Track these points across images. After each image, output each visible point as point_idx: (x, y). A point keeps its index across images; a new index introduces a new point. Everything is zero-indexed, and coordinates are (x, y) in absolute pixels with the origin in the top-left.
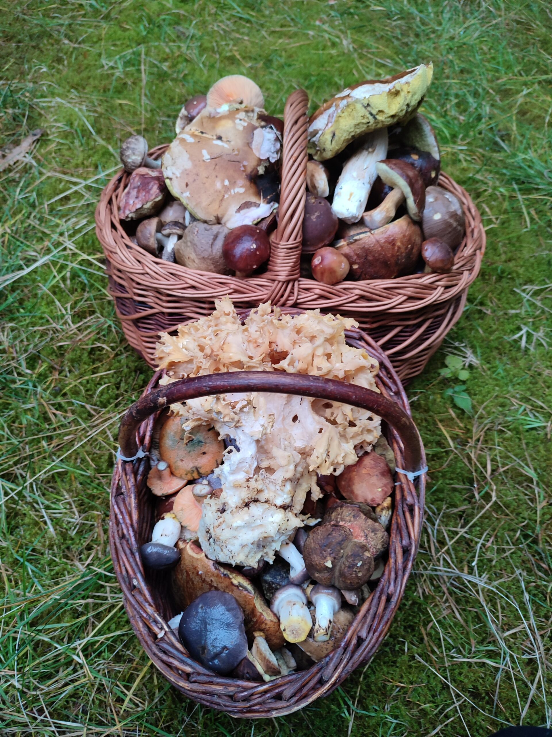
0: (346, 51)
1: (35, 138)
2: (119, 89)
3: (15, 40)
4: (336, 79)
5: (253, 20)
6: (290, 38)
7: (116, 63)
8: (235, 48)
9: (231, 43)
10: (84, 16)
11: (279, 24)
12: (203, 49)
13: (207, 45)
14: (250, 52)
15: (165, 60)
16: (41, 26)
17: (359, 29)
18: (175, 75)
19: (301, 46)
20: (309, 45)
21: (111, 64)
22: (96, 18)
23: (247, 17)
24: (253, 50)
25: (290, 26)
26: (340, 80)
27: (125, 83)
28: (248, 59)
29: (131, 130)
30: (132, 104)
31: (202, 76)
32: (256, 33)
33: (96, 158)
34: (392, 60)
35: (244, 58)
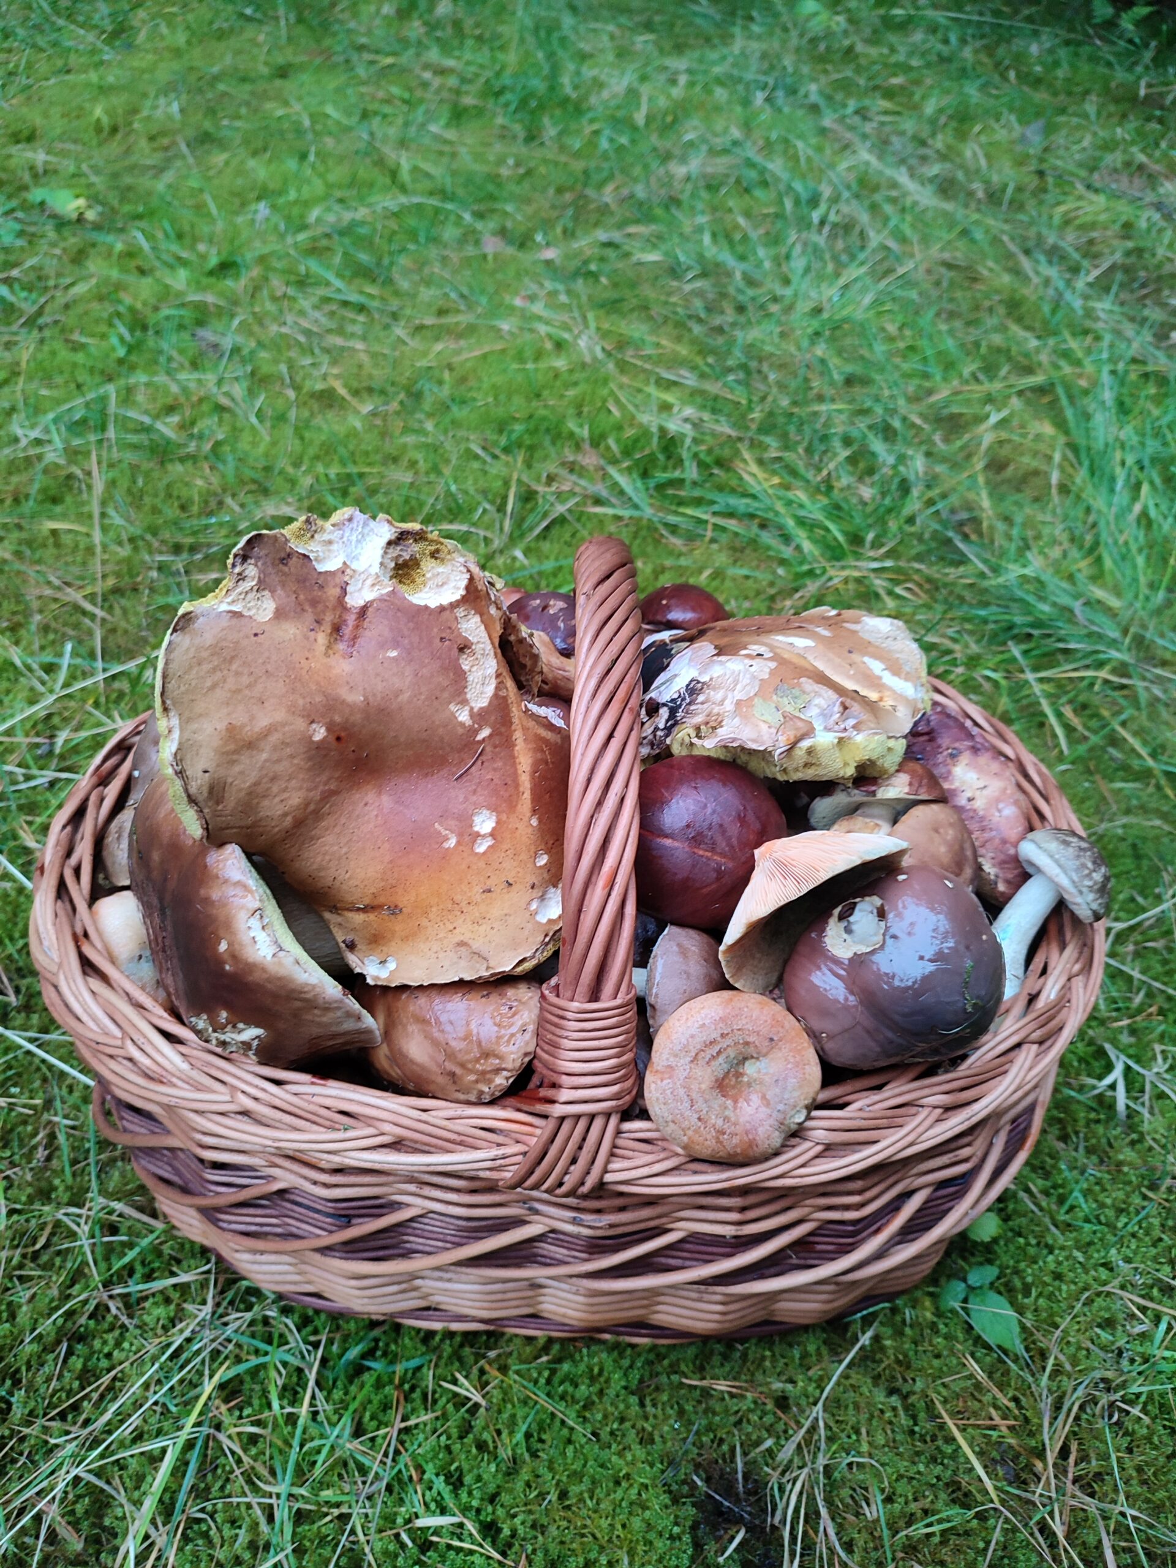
0: (588, 359)
2: (52, 492)
4: (572, 425)
5: (375, 304)
6: (460, 336)
7: (47, 431)
8: (335, 371)
9: (325, 359)
11: (434, 308)
12: (258, 381)
13: (265, 369)
14: (370, 377)
15: (170, 409)
17: (612, 307)
18: (192, 447)
19: (484, 356)
20: (503, 351)
21: (35, 434)
22: (6, 324)
23: (362, 299)
24: (375, 372)
25: (458, 311)
26: (581, 426)
27: (70, 477)
28: (365, 395)
29: (74, 596)
30: (83, 529)
31: (254, 444)
32: (382, 334)
34: (692, 369)
35: (355, 394)
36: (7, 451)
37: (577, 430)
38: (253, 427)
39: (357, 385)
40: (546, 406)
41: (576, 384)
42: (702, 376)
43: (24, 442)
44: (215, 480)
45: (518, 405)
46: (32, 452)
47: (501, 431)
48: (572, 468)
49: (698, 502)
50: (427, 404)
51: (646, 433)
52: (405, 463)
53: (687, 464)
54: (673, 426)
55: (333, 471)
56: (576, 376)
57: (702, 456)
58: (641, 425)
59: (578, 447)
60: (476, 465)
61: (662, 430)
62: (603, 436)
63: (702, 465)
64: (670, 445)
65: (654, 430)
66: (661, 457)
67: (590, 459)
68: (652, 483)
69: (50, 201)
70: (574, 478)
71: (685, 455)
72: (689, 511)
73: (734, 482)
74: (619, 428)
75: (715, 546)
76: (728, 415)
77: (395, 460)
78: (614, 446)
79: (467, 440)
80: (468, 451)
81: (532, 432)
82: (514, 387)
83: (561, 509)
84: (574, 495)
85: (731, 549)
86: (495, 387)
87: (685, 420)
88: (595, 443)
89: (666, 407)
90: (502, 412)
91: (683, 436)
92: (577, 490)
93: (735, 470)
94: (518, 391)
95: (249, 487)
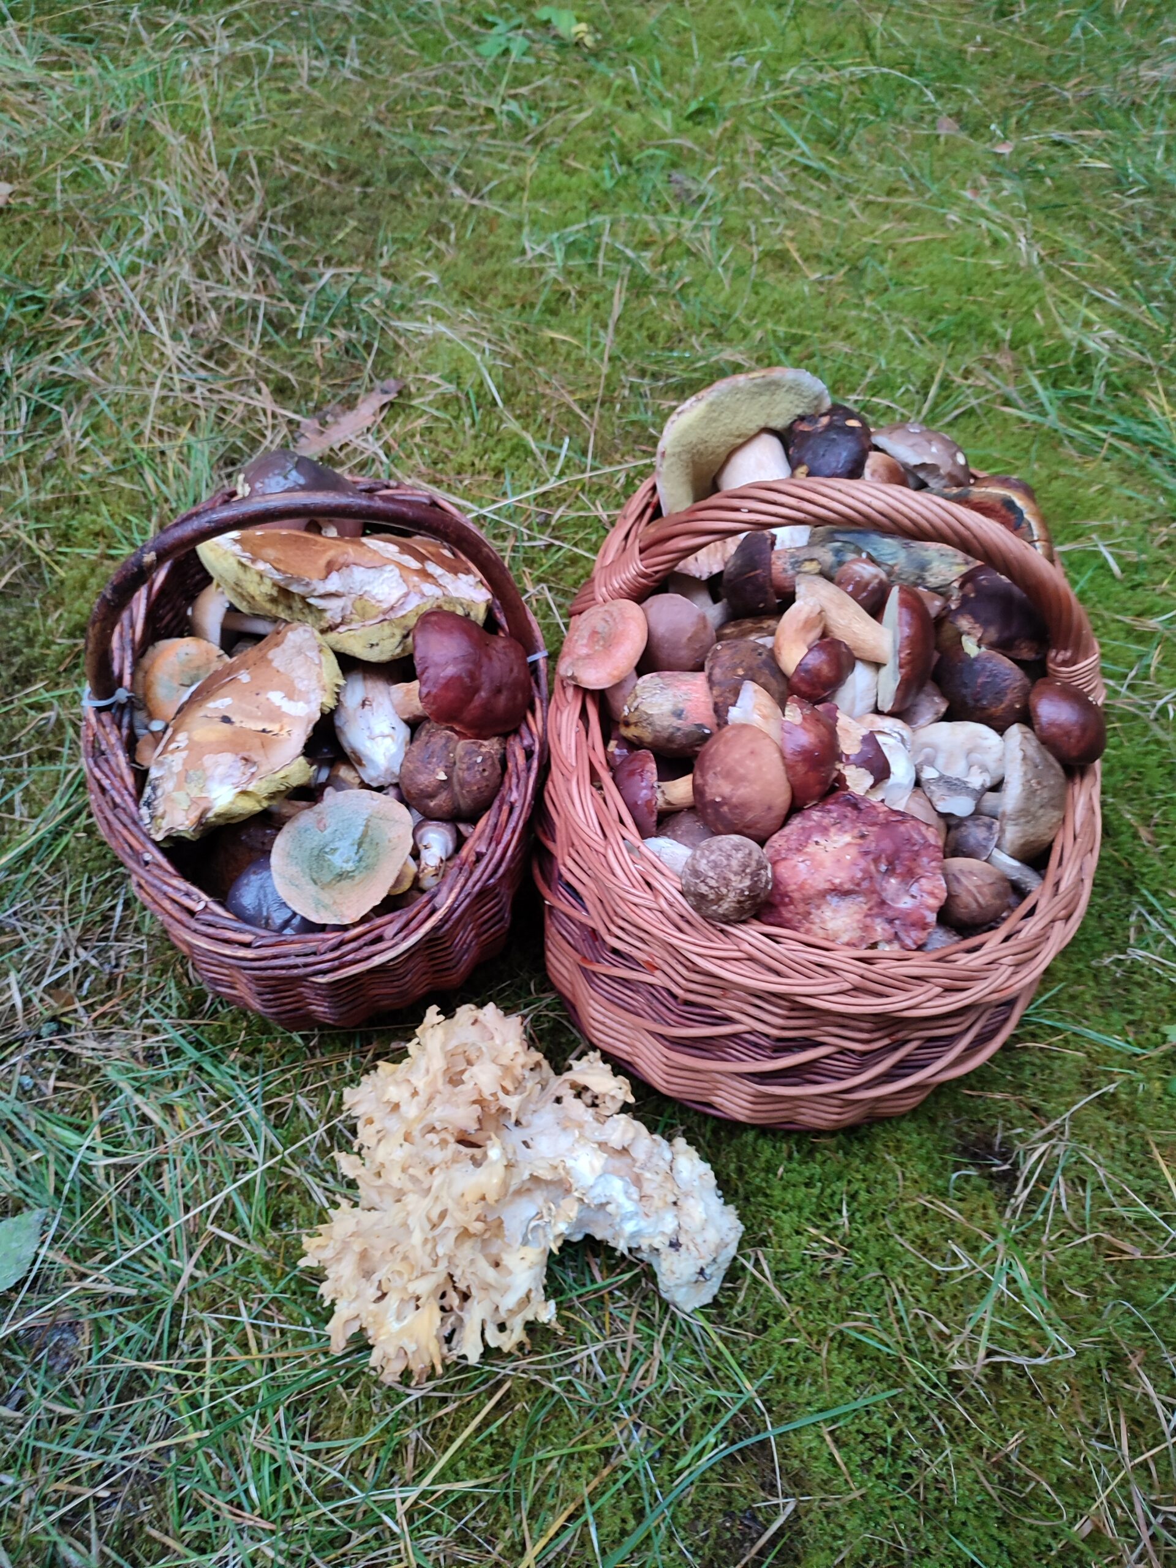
0: (1022, 264)
1: (386, 399)
2: (553, 305)
3: (360, 179)
4: (996, 325)
5: (834, 173)
6: (906, 219)
7: (551, 248)
8: (789, 233)
9: (783, 221)
10: (494, 134)
11: (886, 187)
12: (726, 233)
13: (734, 222)
14: (821, 244)
15: (646, 245)
16: (411, 153)
17: (1052, 211)
18: (663, 284)
19: (927, 242)
20: (944, 240)
21: (541, 249)
22: (516, 140)
23: (822, 165)
24: (826, 242)
25: (906, 193)
26: (1004, 327)
27: (565, 295)
28: (814, 262)
29: (569, 399)
30: (575, 342)
31: (718, 292)
32: (835, 204)
33: (499, 455)
34: (1118, 289)
35: (806, 259)
36: (517, 261)
37: (1000, 330)
38: (717, 275)
39: (808, 251)
40: (975, 302)
41: (1006, 285)
42: (1126, 297)
43: (530, 255)
44: (679, 320)
45: (949, 296)
46: (535, 265)
47: (930, 319)
48: (988, 365)
49: (1099, 420)
50: (868, 282)
51: (1064, 346)
52: (842, 333)
53: (1096, 382)
54: (1092, 345)
55: (782, 330)
56: (1009, 277)
57: (1114, 378)
58: (1061, 337)
59: (997, 346)
60: (905, 347)
61: (1081, 344)
62: (1024, 342)
63: (1110, 385)
64: (1084, 361)
65: (1074, 344)
66: (1074, 370)
67: (1004, 361)
68: (1061, 394)
69: (554, 21)
70: (988, 374)
71: (1096, 374)
72: (1088, 427)
73: (1137, 409)
74: (1040, 337)
75: (1107, 465)
76: (1144, 341)
77: (835, 329)
78: (1032, 353)
79: (901, 322)
80: (900, 333)
81: (959, 325)
82: (949, 278)
83: (973, 402)
84: (987, 392)
85: (1121, 469)
86: (931, 275)
87: (1104, 340)
88: (1014, 346)
89: (1087, 324)
90: (934, 301)
91: (1098, 355)
92: (990, 387)
93: (1142, 397)
94: (951, 283)
95: (708, 330)
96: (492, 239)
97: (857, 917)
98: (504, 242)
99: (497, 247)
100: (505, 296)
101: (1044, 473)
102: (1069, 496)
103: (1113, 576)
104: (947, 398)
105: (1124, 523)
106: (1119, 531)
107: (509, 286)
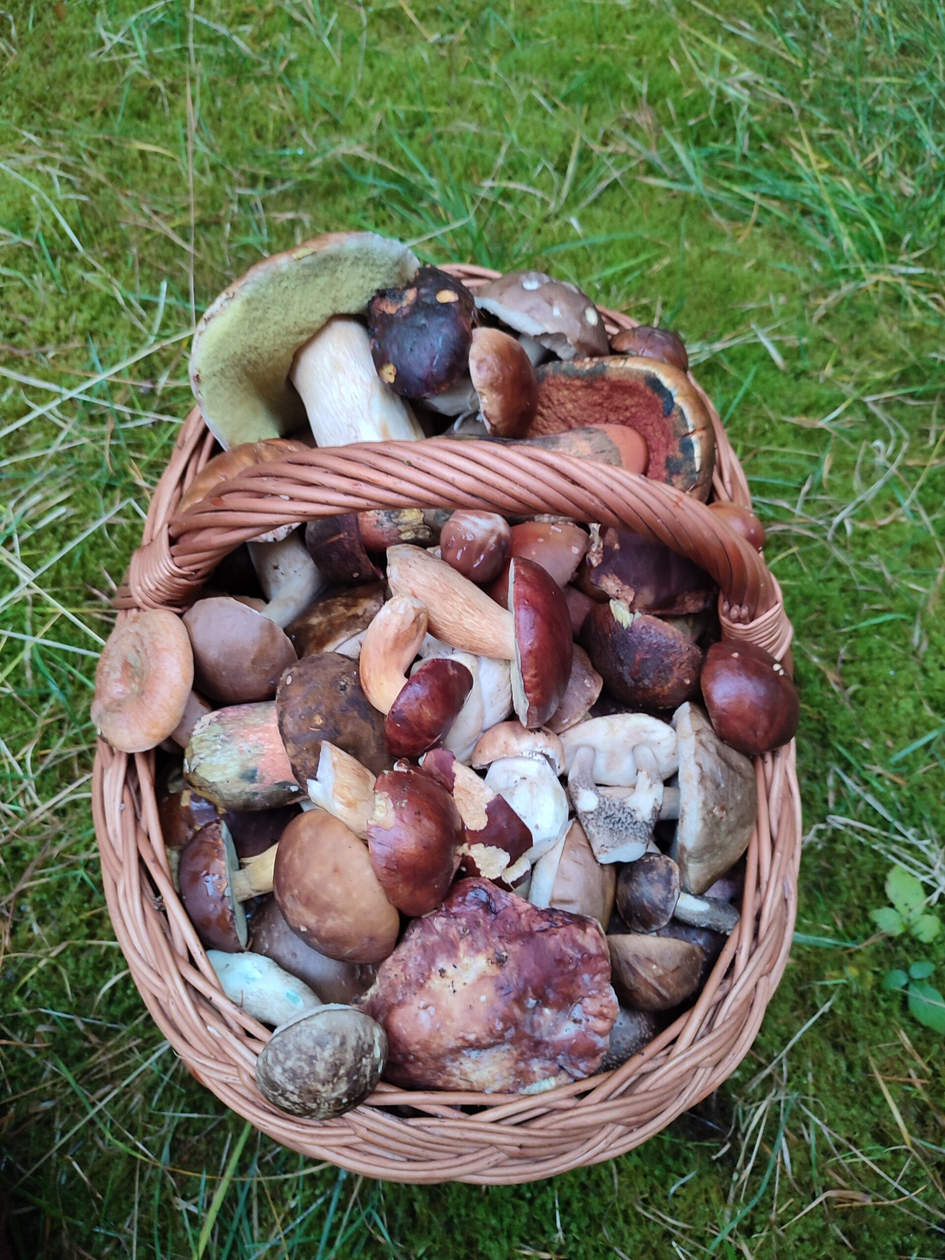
2: (140, 106)
4: (631, 77)
7: (130, 35)
15: (244, 17)
18: (265, 68)
21: (118, 38)
27: (154, 90)
28: (432, 20)
29: (165, 228)
30: (168, 153)
31: (326, 70)
33: (86, 315)
34: (751, 19)
35: (423, 18)
36: (93, 55)
37: (636, 83)
38: (325, 49)
39: (423, 8)
40: (606, 51)
41: (638, 27)
42: (760, 28)
43: (108, 46)
44: (289, 108)
45: (580, 47)
46: (115, 58)
47: (562, 77)
48: (627, 126)
49: (746, 178)
50: (492, 39)
51: (703, 95)
52: (469, 105)
53: (739, 134)
54: (733, 92)
55: (402, 108)
56: (640, 18)
57: (757, 128)
58: (699, 84)
59: (635, 102)
60: (537, 116)
61: (721, 94)
62: (661, 94)
63: (753, 137)
64: (726, 111)
65: (713, 93)
66: (715, 123)
67: (644, 118)
68: (704, 152)
70: (629, 138)
71: (739, 124)
72: (736, 188)
73: (783, 163)
74: (678, 87)
75: (758, 231)
76: (783, 79)
77: (460, 101)
78: (671, 106)
79: (531, 86)
80: (531, 99)
81: (593, 81)
82: (578, 25)
83: (616, 174)
84: (629, 158)
85: (774, 235)
86: (559, 23)
87: (744, 84)
88: (652, 100)
89: (725, 65)
90: (564, 54)
91: (739, 103)
92: (632, 153)
93: (787, 148)
94: (581, 30)
95: (323, 118)
96: (61, 29)
97: (508, 1064)
98: (76, 32)
99: (67, 40)
100: (82, 102)
101: (695, 252)
102: (724, 276)
103: (775, 368)
104: (588, 171)
105: (782, 299)
106: (776, 313)
107: (86, 88)
